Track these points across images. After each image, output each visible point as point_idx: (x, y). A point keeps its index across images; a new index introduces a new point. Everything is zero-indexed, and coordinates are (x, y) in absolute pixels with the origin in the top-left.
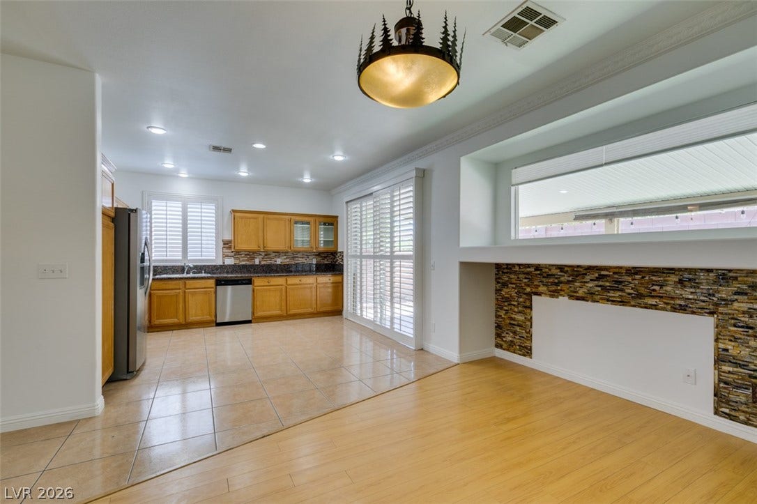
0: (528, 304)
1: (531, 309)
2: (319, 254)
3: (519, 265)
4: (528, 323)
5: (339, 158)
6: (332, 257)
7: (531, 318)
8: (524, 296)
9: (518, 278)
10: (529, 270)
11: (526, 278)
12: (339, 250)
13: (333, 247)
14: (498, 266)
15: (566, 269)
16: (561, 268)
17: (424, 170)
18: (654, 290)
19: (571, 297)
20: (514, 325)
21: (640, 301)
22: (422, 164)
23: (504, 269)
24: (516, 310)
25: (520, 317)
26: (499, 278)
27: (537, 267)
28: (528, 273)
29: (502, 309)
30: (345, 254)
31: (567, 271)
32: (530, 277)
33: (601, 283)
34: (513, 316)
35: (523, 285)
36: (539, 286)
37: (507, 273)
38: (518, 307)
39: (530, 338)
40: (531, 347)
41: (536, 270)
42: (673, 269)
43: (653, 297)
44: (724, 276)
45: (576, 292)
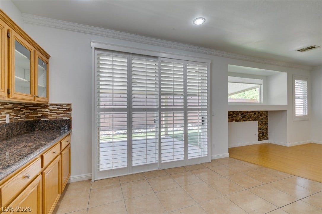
2: (12, 107)
16: (233, 112)
19: (236, 121)
31: (235, 113)
42: (253, 111)
43: (251, 118)
44: (259, 112)
45: (237, 119)
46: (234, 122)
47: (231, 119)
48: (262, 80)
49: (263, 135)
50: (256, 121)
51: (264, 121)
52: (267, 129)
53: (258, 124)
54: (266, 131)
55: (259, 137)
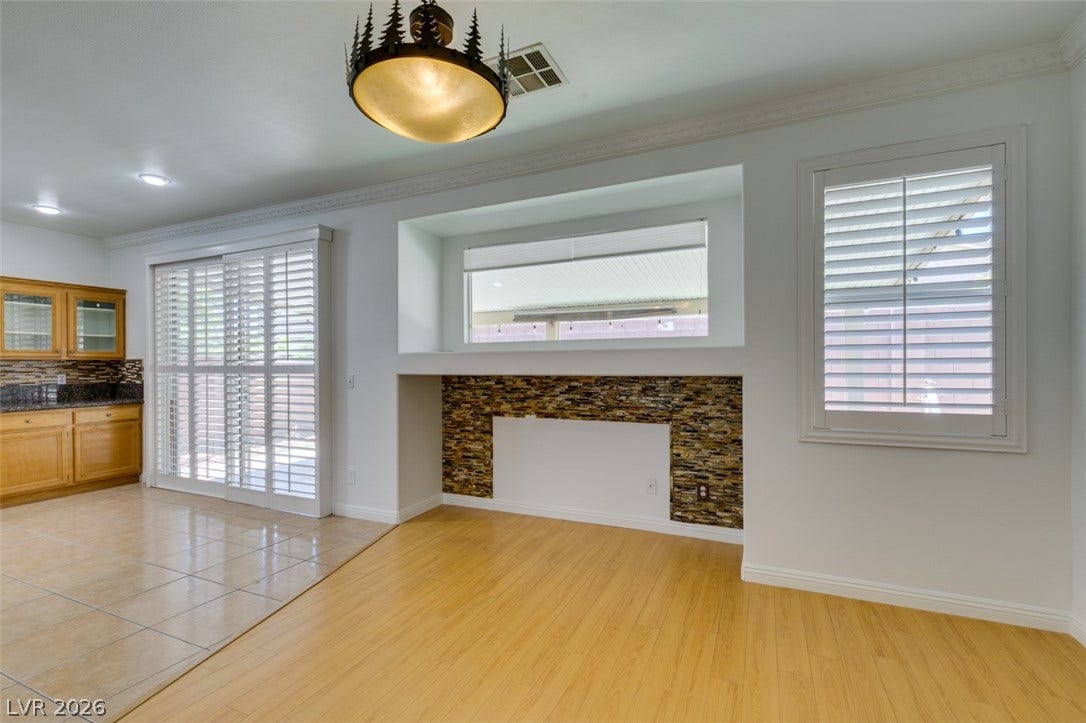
0: (487, 428)
1: (492, 435)
2: (75, 365)
3: (475, 377)
4: (488, 453)
5: (155, 180)
6: (108, 370)
7: (492, 446)
8: (483, 418)
9: (474, 394)
10: (488, 383)
11: (484, 394)
12: (129, 356)
13: (114, 350)
14: (446, 380)
15: (534, 380)
16: (527, 379)
17: (333, 231)
18: (621, 401)
19: (539, 415)
20: (469, 457)
21: (608, 413)
22: (332, 220)
23: (454, 383)
24: (472, 437)
25: (477, 447)
26: (448, 396)
27: (500, 380)
28: (488, 388)
29: (452, 438)
30: (147, 365)
31: (535, 383)
32: (490, 393)
33: (571, 396)
34: (467, 446)
35: (481, 403)
36: (501, 404)
37: (459, 388)
38: (473, 433)
39: (490, 472)
40: (491, 483)
41: (497, 383)
42: (637, 378)
43: (620, 408)
44: (677, 383)
45: (545, 408)
46: (531, 419)
47: (519, 405)
48: (706, 224)
49: (700, 498)
50: (654, 421)
51: (710, 430)
52: (736, 472)
53: (673, 440)
54: (727, 482)
55: (676, 503)
